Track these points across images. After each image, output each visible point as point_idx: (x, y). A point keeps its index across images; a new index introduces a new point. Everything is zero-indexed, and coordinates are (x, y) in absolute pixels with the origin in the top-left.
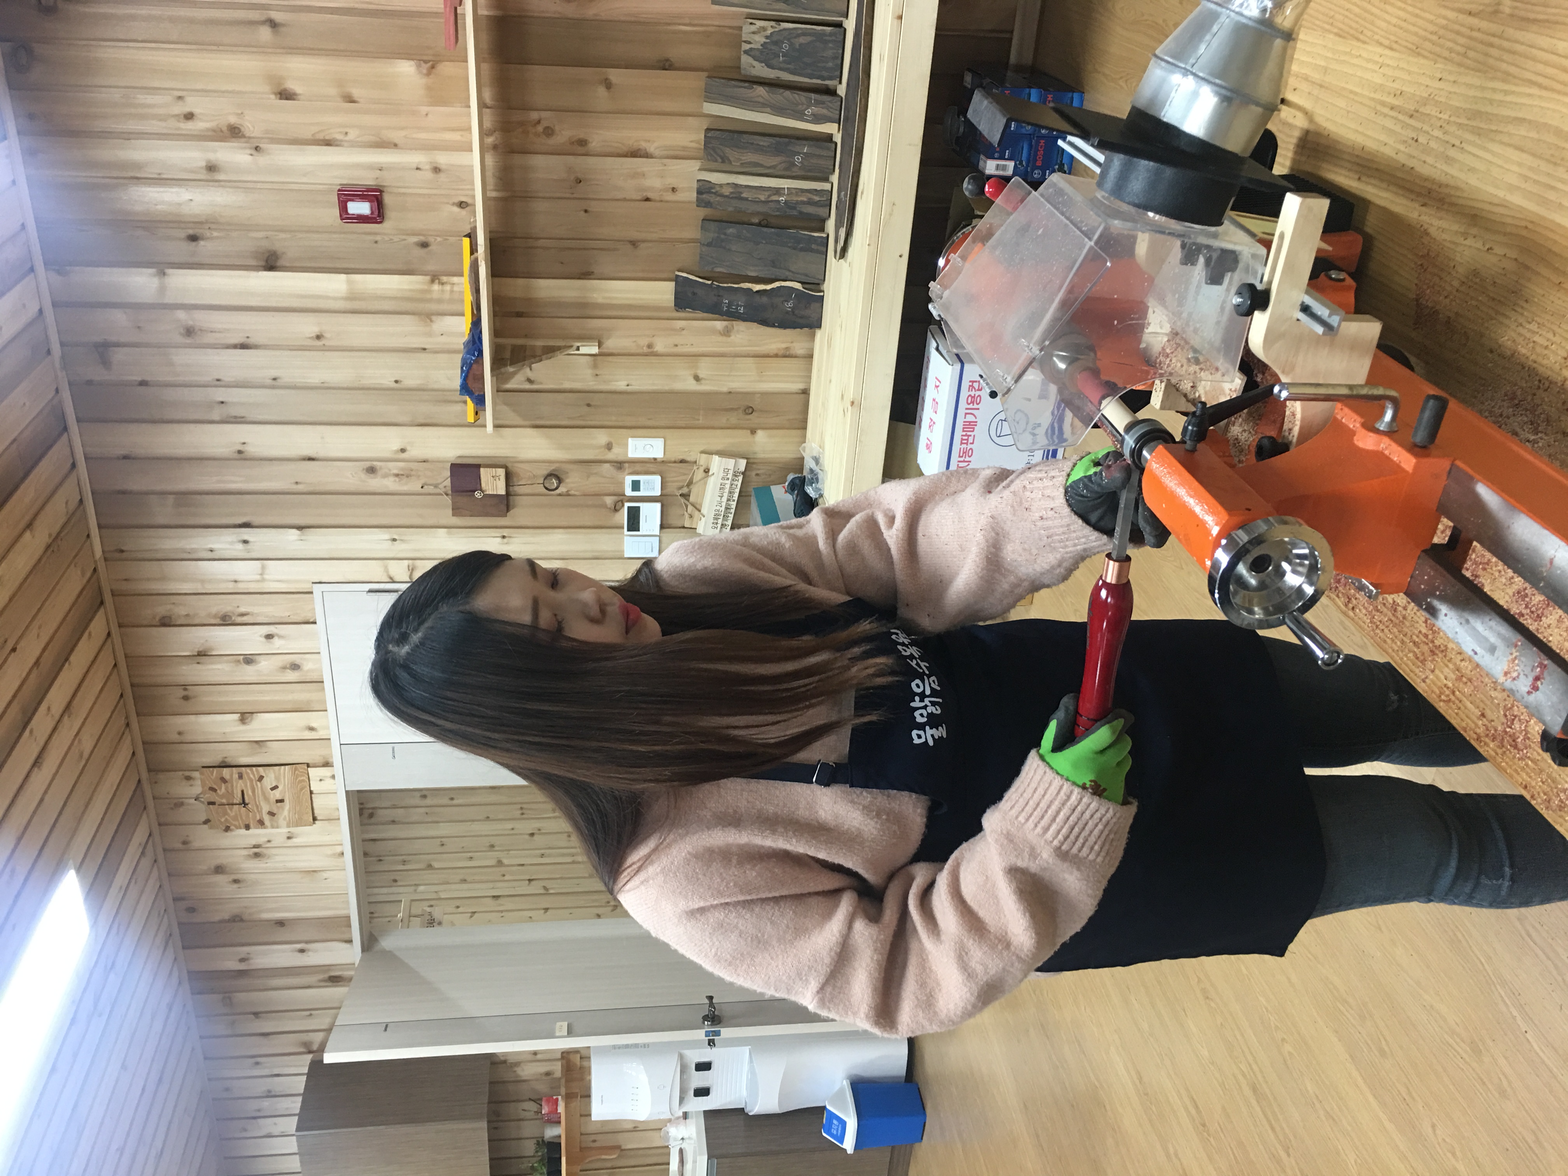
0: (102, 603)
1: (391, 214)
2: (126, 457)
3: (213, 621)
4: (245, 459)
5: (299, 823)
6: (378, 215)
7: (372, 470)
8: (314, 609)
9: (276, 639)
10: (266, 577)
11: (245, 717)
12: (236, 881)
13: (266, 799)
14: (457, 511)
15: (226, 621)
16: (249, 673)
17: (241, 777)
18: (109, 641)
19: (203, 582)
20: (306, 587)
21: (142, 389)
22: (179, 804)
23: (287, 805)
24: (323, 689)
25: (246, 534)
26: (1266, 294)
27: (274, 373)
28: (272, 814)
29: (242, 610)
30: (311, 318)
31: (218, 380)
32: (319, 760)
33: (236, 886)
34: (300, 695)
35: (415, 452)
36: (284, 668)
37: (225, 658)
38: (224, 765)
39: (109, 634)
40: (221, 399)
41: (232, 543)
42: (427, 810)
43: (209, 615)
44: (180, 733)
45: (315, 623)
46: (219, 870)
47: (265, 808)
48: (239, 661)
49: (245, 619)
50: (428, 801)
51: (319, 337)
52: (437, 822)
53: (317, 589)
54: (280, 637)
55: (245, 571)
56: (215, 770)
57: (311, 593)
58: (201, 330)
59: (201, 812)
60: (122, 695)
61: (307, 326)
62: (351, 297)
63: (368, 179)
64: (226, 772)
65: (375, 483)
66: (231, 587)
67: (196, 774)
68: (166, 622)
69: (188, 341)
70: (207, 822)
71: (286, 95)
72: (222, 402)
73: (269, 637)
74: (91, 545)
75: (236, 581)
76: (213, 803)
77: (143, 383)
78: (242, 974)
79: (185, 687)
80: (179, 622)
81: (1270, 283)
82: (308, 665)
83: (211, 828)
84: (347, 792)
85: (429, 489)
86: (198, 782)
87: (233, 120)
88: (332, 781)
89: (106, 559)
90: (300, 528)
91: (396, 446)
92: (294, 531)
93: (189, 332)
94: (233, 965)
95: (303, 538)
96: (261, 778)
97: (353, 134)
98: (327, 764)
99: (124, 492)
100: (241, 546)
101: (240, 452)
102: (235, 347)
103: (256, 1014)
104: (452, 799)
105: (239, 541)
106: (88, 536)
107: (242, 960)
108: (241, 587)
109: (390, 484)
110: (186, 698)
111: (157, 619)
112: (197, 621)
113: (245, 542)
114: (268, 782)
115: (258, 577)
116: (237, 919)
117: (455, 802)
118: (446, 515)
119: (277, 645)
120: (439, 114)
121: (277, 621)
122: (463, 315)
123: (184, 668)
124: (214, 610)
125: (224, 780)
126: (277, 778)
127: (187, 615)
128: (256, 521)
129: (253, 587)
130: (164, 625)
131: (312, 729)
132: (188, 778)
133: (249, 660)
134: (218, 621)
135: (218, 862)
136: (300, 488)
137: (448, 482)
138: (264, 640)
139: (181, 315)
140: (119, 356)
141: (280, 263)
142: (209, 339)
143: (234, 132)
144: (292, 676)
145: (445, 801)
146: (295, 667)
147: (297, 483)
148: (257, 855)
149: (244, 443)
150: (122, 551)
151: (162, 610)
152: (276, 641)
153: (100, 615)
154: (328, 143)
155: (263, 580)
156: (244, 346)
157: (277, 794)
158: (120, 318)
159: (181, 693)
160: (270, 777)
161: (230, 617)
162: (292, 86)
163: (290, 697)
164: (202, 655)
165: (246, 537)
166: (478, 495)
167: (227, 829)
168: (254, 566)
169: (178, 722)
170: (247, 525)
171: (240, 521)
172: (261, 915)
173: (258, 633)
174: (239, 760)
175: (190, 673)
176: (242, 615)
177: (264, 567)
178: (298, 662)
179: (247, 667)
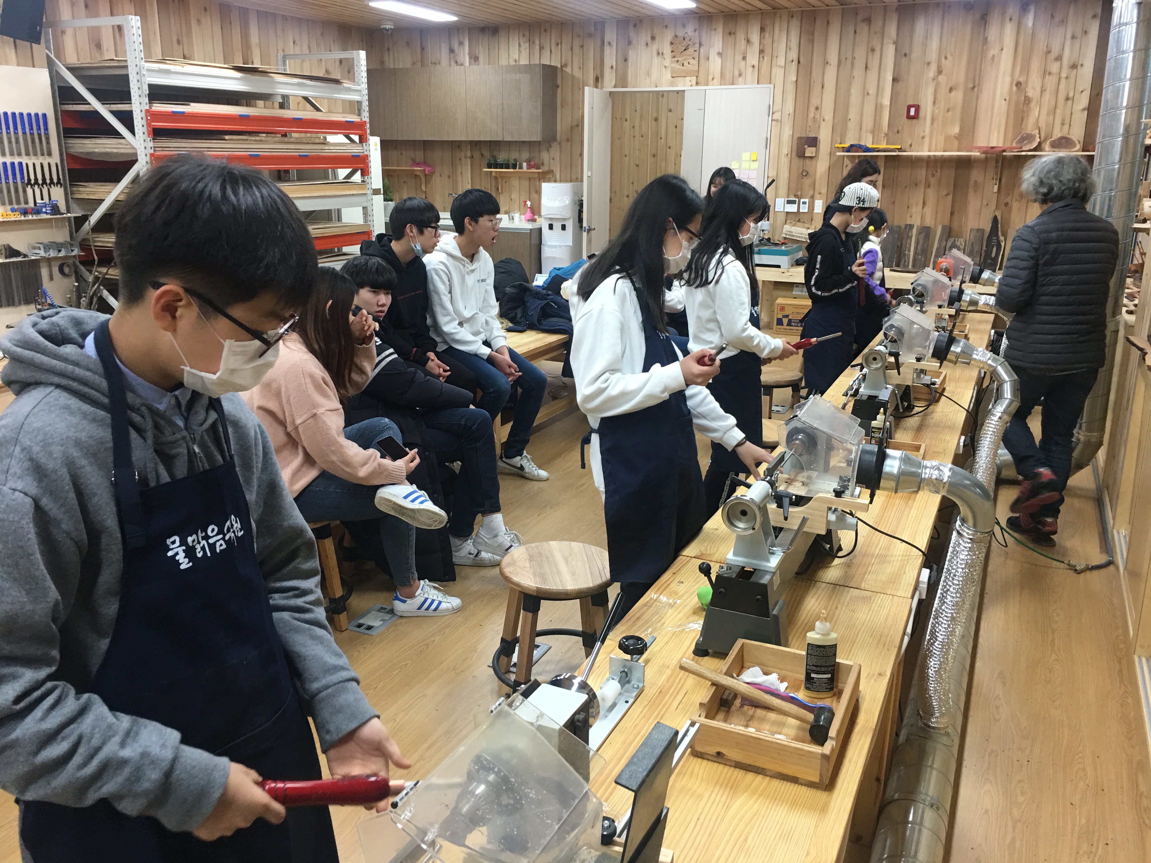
0: (772, 9)
1: (910, 121)
2: (828, 23)
3: (761, 46)
4: (824, 64)
5: (672, 71)
6: (909, 117)
7: (817, 109)
11: (720, 54)
12: (647, 44)
13: (684, 60)
14: (800, 139)
15: (761, 51)
16: (739, 57)
17: (695, 51)
18: (757, 10)
20: (773, 81)
21: (853, 30)
22: (684, 26)
23: (681, 67)
25: (795, 63)
27: (856, 78)
28: (678, 61)
29: (765, 58)
30: (875, 92)
31: (855, 58)
32: (699, 81)
33: (645, 44)
34: (728, 76)
35: (823, 124)
36: (740, 71)
37: (746, 50)
38: (701, 45)
39: (759, 10)
41: (792, 56)
43: (764, 45)
44: (715, 30)
45: (758, 83)
46: (653, 38)
47: (680, 59)
48: (744, 54)
49: (761, 59)
51: (868, 94)
53: (772, 86)
54: (753, 71)
55: (781, 60)
56: (698, 42)
57: (770, 83)
58: (873, 54)
59: (680, 34)
61: (872, 91)
62: (882, 106)
63: (921, 114)
64: (697, 45)
65: (812, 109)
66: (775, 54)
67: (697, 33)
68: (763, 29)
69: (870, 49)
70: (676, 36)
71: (951, 90)
72: (846, 58)
73: (753, 66)
75: (777, 57)
76: (684, 38)
77: (855, 34)
78: (603, 43)
79: (735, 33)
80: (762, 33)
82: (740, 79)
83: (673, 38)
84: (684, 91)
85: (808, 129)
86: (693, 34)
87: (944, 72)
90: (796, 81)
91: (826, 118)
92: (795, 79)
93: (873, 50)
94: (607, 39)
95: (793, 82)
96: (693, 58)
97: (937, 111)
98: (697, 84)
99: (815, 20)
101: (827, 63)
102: (866, 65)
105: (793, 59)
107: (609, 43)
108: (774, 59)
109: (811, 115)
110: (730, 33)
111: (765, 26)
112: (762, 40)
113: (792, 61)
114: (692, 61)
115: (778, 64)
116: (630, 43)
118: (797, 135)
120: (942, 138)
121: (760, 70)
122: (873, 144)
123: (743, 34)
124: (766, 47)
125: (694, 44)
126: (693, 65)
127: (765, 38)
128: (801, 65)
129: (774, 63)
130: (761, 28)
131: (713, 79)
132: (695, 30)
133: (744, 58)
134: (761, 49)
135: (657, 38)
136: (812, 83)
137: (810, 136)
138: (752, 64)
139: (879, 47)
140: (866, 25)
141: (895, 84)
142: (870, 57)
143: (940, 72)
144: (737, 74)
146: (740, 75)
147: (814, 81)
148: (658, 54)
149: (830, 65)
150: (793, 18)
151: (768, 29)
152: (751, 69)
154: (934, 103)
155: (777, 66)
156: (866, 68)
157: (686, 64)
158: (880, 26)
159: (733, 31)
160: (694, 62)
161: (763, 53)
162: (953, 93)
163: (727, 72)
164: (748, 41)
166: (806, 146)
167: (672, 43)
168: (783, 64)
169: (720, 30)
170: (799, 62)
171: (801, 61)
172: (630, 52)
173: (755, 62)
174: (702, 50)
175: (741, 36)
176: (763, 58)
177: (782, 67)
178: (742, 76)
179: (741, 58)
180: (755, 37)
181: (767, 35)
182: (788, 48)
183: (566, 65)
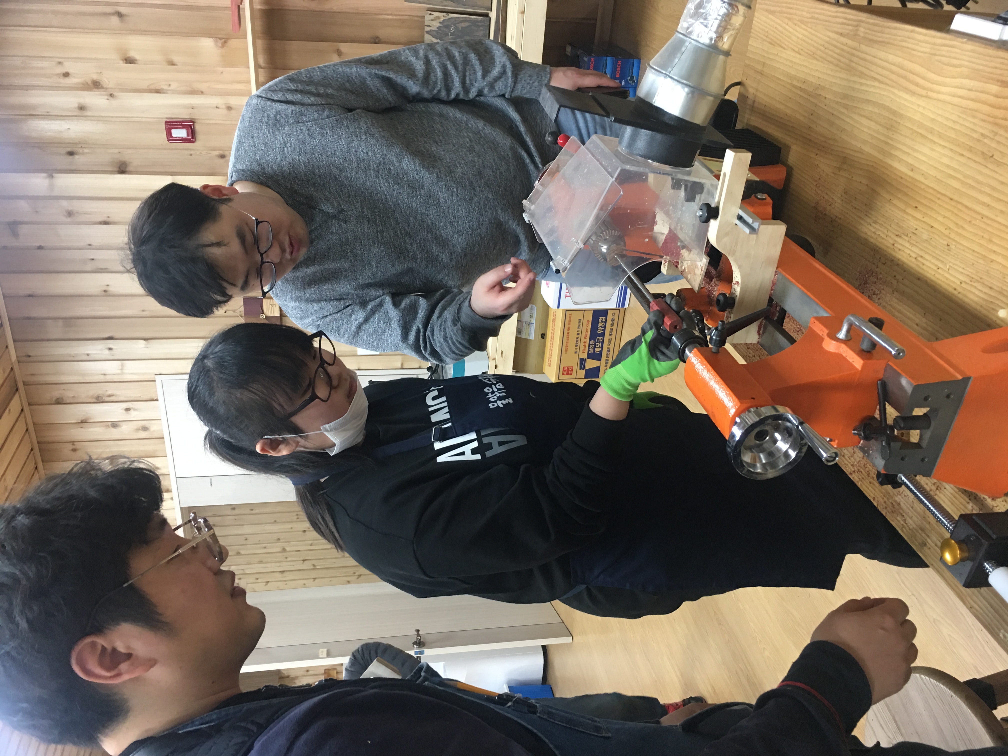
0: (17, 390)
1: (200, 137)
2: (30, 296)
3: (90, 400)
4: (109, 296)
6: (192, 137)
8: (156, 391)
9: (132, 411)
10: (124, 371)
15: (99, 400)
16: (114, 433)
18: (22, 415)
19: (83, 375)
20: (151, 377)
21: (39, 251)
24: (164, 443)
25: (110, 344)
26: (716, 210)
29: (109, 392)
31: (90, 245)
36: (138, 430)
37: (99, 424)
39: (22, 410)
40: (92, 258)
41: (102, 350)
42: (236, 517)
43: (88, 397)
45: (157, 400)
48: (108, 426)
49: (112, 399)
50: (236, 512)
52: (243, 525)
53: (158, 378)
54: (135, 410)
55: (111, 368)
57: (155, 381)
58: (77, 213)
60: (32, 450)
63: (184, 115)
66: (101, 378)
68: (59, 402)
69: (69, 220)
71: (129, 61)
72: (93, 259)
73: (128, 410)
74: (9, 353)
75: (105, 375)
77: (40, 248)
79: (73, 443)
80: (68, 402)
81: (719, 202)
82: (154, 427)
84: (181, 508)
85: (230, 313)
87: (95, 77)
88: (171, 501)
89: (19, 362)
90: (146, 339)
92: (142, 341)
93: (70, 214)
95: (148, 345)
97: (174, 86)
99: (29, 318)
100: (107, 352)
101: (105, 291)
102: (100, 223)
104: (252, 510)
105: (106, 349)
106: (7, 347)
108: (108, 378)
110: (74, 450)
111: (54, 399)
112: (80, 401)
113: (110, 349)
115: (119, 372)
117: (254, 512)
119: (133, 415)
120: (230, 72)
121: (132, 399)
123: (72, 431)
124: (91, 393)
127: (73, 397)
128: (116, 335)
129: (116, 378)
133: (115, 425)
134: (94, 400)
136: (145, 314)
137: (242, 309)
138: (124, 412)
139: (64, 203)
140: (23, 230)
141: (129, 169)
142: (83, 218)
143: (96, 85)
144: (143, 434)
145: (247, 511)
146: (145, 429)
147: (143, 311)
149: (108, 285)
150: (29, 356)
151: (56, 393)
152: (132, 413)
153: (16, 397)
154: (158, 91)
155: (123, 373)
156: (106, 223)
158: (23, 205)
159: (71, 447)
161: (102, 398)
162: (134, 55)
163: (142, 448)
164: (84, 422)
165: (111, 346)
166: (262, 316)
168: (116, 364)
170: (111, 338)
171: (107, 335)
173: (120, 407)
175: (76, 434)
176: (110, 396)
177: (122, 365)
178: (147, 425)
179: (114, 430)
180: (76, 412)
181: (70, 394)
182: (89, 358)
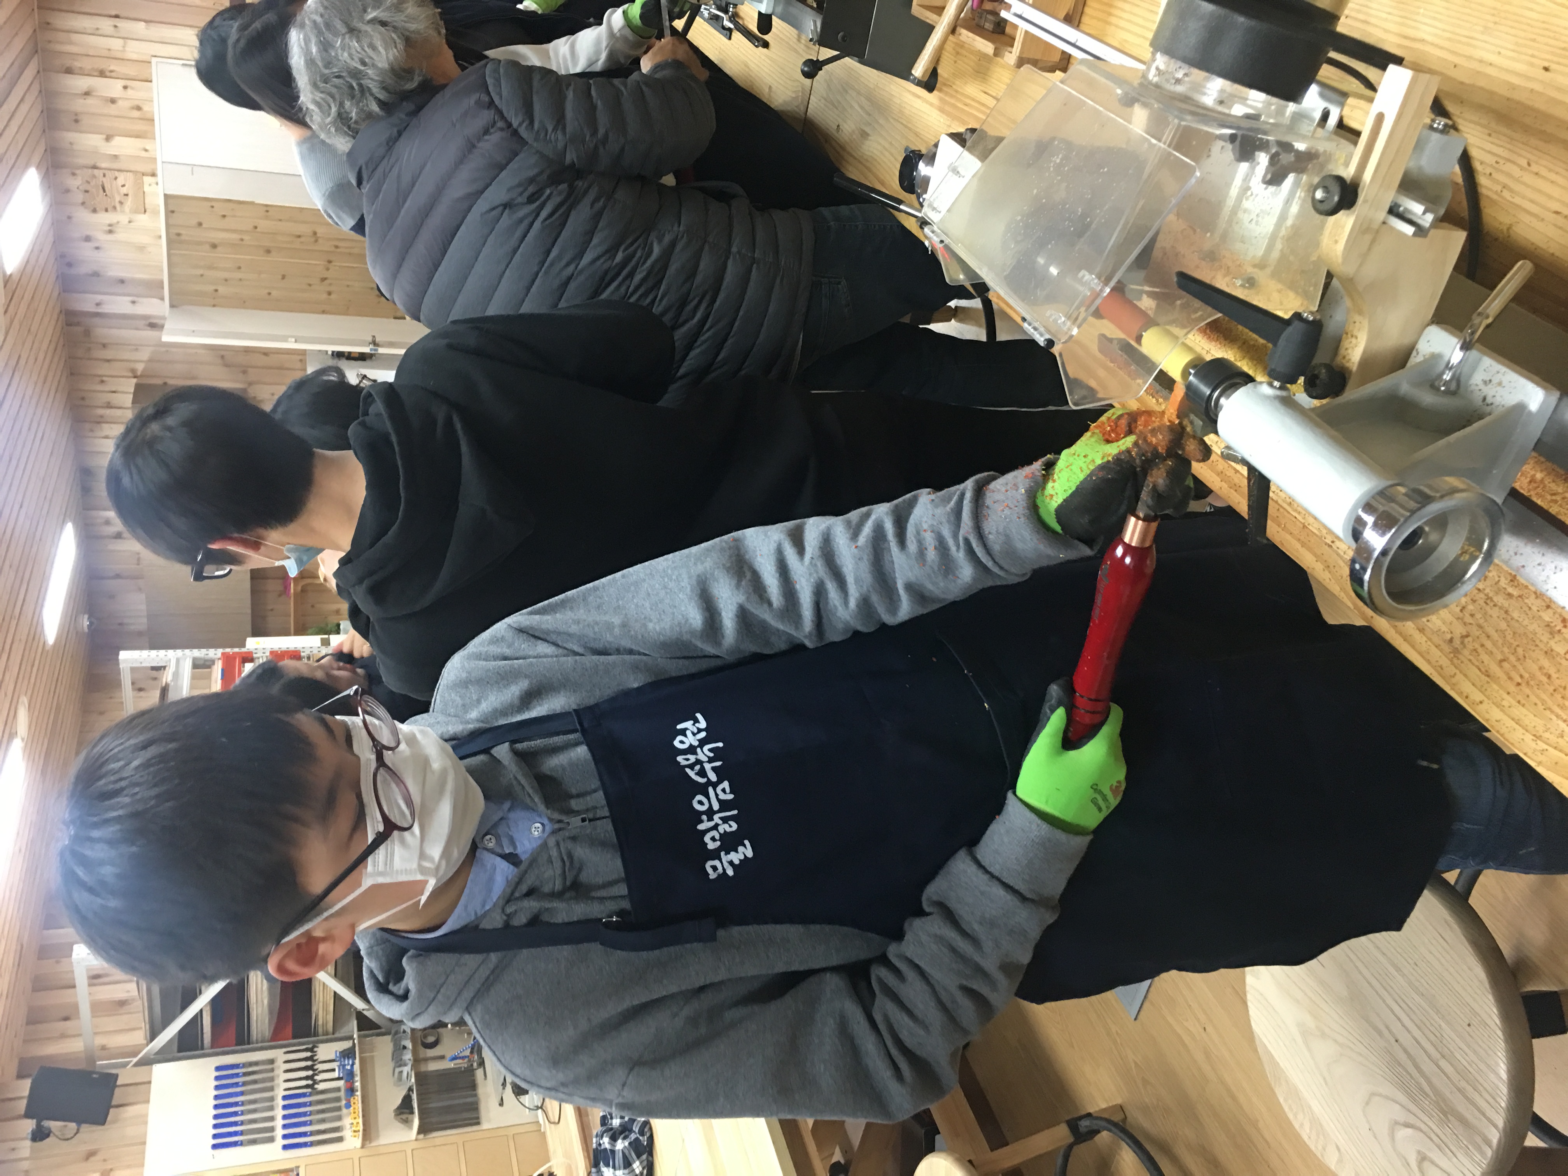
3: (95, 74)
5: (137, 212)
8: (151, 73)
9: (129, 88)
10: (126, 49)
11: (108, 138)
12: (97, 248)
13: (119, 193)
15: (102, 74)
16: (112, 109)
17: (104, 175)
18: (39, 76)
19: (89, 48)
20: (146, 58)
22: (68, 191)
23: (130, 198)
24: (154, 124)
25: (116, 21)
28: (121, 203)
29: (112, 68)
32: (149, 171)
33: (96, 251)
34: (140, 126)
36: (133, 108)
37: (100, 98)
38: (95, 167)
41: (108, 26)
43: (93, 69)
44: (71, 143)
45: (151, 81)
46: (88, 239)
47: (118, 199)
48: (107, 101)
49: (113, 74)
53: (154, 60)
54: (132, 88)
55: (116, 44)
56: (90, 170)
57: (150, 62)
59: (80, 197)
64: (96, 172)
66: (106, 53)
67: (78, 172)
68: (69, 71)
70: (83, 203)
73: (125, 87)
74: (33, 16)
75: (109, 50)
76: (87, 191)
78: (97, 315)
79: (76, 114)
80: (76, 74)
82: (146, 108)
83: (86, 208)
84: (165, 196)
86: (80, 178)
88: (156, 186)
89: (41, 27)
90: (146, 21)
92: (142, 23)
94: (91, 309)
95: (146, 26)
96: (116, 178)
98: (153, 175)
100: (112, 29)
103: (104, 346)
105: (112, 26)
106: (32, 11)
107: (98, 304)
108: (113, 54)
110: (76, 121)
111: (64, 68)
112: (86, 73)
113: (116, 27)
114: (121, 181)
115: (122, 49)
116: (96, 274)
119: (130, 92)
121: (130, 78)
123: (76, 101)
124: (94, 66)
125: (94, 176)
126: (125, 180)
127: (81, 68)
128: (122, 14)
129: (119, 55)
130: (67, 73)
131: (145, 150)
132: (74, 174)
133: (113, 101)
134: (98, 74)
135: (88, 233)
138: (122, 89)
144: (136, 113)
146: (139, 108)
148: (110, 232)
150: (49, 24)
151: (68, 63)
152: (129, 91)
153: (36, 60)
155: (124, 51)
157: (124, 190)
159: (74, 117)
160: (122, 177)
161: (105, 73)
163: (135, 128)
164: (87, 94)
165: (116, 24)
167: (95, 211)
168: (120, 42)
169: (71, 136)
170: (117, 16)
171: (113, 13)
172: (110, 274)
173: (120, 84)
174: (104, 165)
175: (79, 105)
176: (111, 71)
177: (125, 43)
178: (141, 105)
179: (113, 106)
180: (81, 83)
181: (77, 64)
182: (96, 33)
183: (133, 371)
